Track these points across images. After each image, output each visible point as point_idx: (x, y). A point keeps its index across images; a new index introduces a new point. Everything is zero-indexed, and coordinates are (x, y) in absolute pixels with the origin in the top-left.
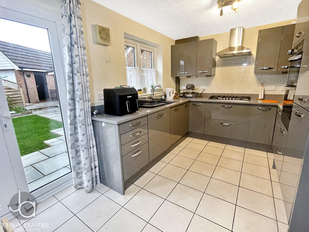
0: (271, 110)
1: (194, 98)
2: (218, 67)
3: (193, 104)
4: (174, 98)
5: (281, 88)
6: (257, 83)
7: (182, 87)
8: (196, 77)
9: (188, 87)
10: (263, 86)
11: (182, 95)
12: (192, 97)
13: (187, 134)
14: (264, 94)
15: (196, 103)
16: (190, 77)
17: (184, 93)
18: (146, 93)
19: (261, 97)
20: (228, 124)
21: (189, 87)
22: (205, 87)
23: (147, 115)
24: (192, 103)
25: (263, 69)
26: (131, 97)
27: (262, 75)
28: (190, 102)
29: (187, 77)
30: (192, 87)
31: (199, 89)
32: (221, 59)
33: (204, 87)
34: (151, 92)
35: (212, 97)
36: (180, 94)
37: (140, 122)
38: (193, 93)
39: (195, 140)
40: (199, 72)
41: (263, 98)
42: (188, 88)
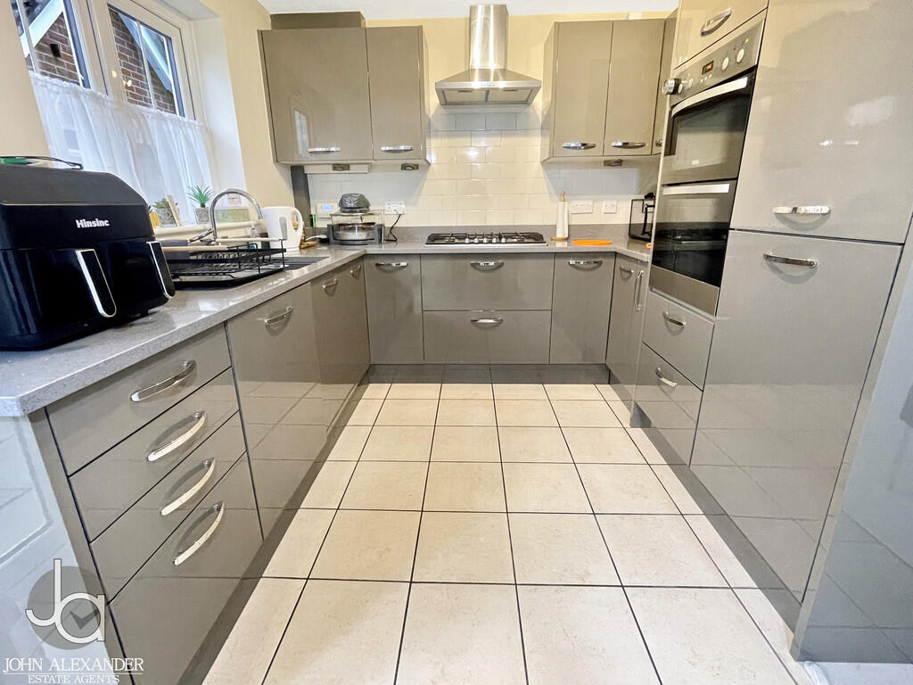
0: (601, 267)
1: (375, 243)
2: (436, 136)
3: (377, 265)
4: (300, 248)
5: (604, 204)
6: (550, 193)
7: (319, 205)
8: (369, 171)
9: (349, 205)
10: (564, 201)
11: (324, 237)
12: (364, 242)
13: (369, 374)
14: (569, 226)
15: (387, 262)
16: (345, 167)
17: (334, 229)
18: (173, 221)
19: (562, 232)
20: (492, 321)
21: (352, 205)
22: (403, 206)
23: (225, 323)
24: (373, 262)
25: (569, 147)
26: (105, 223)
27: (560, 169)
28: (364, 257)
29: (334, 168)
30: (362, 205)
31: (386, 211)
32: (443, 111)
33: (401, 208)
34: (201, 220)
35: (435, 238)
36: (316, 231)
37: (192, 366)
38: (367, 227)
39: (399, 390)
40: (383, 149)
41: (567, 236)
42: (345, 209)
